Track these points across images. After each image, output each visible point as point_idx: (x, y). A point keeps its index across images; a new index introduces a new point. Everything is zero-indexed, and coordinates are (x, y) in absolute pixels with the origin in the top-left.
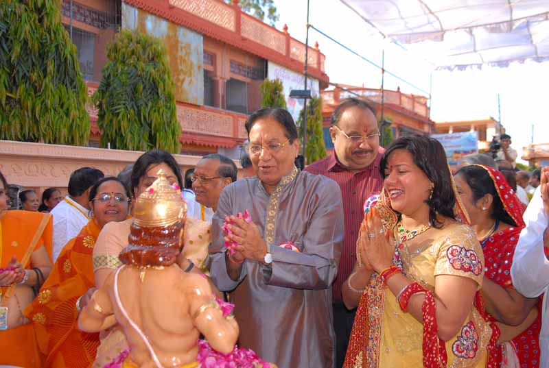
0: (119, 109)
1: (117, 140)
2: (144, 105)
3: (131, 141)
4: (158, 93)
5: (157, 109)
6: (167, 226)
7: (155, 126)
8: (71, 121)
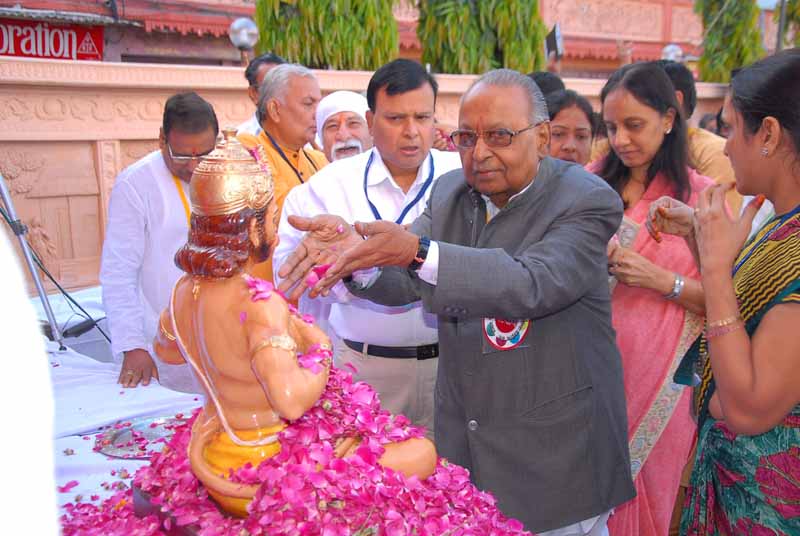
0: (446, 8)
1: (445, 58)
3: (465, 59)
5: (506, 3)
7: (503, 32)
8: (368, 33)
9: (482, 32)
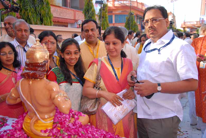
0: (28, 8)
1: (28, 20)
2: (38, 6)
3: (33, 21)
4: (43, 2)
5: (43, 8)
6: (40, 62)
7: (43, 15)
9: (37, 14)
